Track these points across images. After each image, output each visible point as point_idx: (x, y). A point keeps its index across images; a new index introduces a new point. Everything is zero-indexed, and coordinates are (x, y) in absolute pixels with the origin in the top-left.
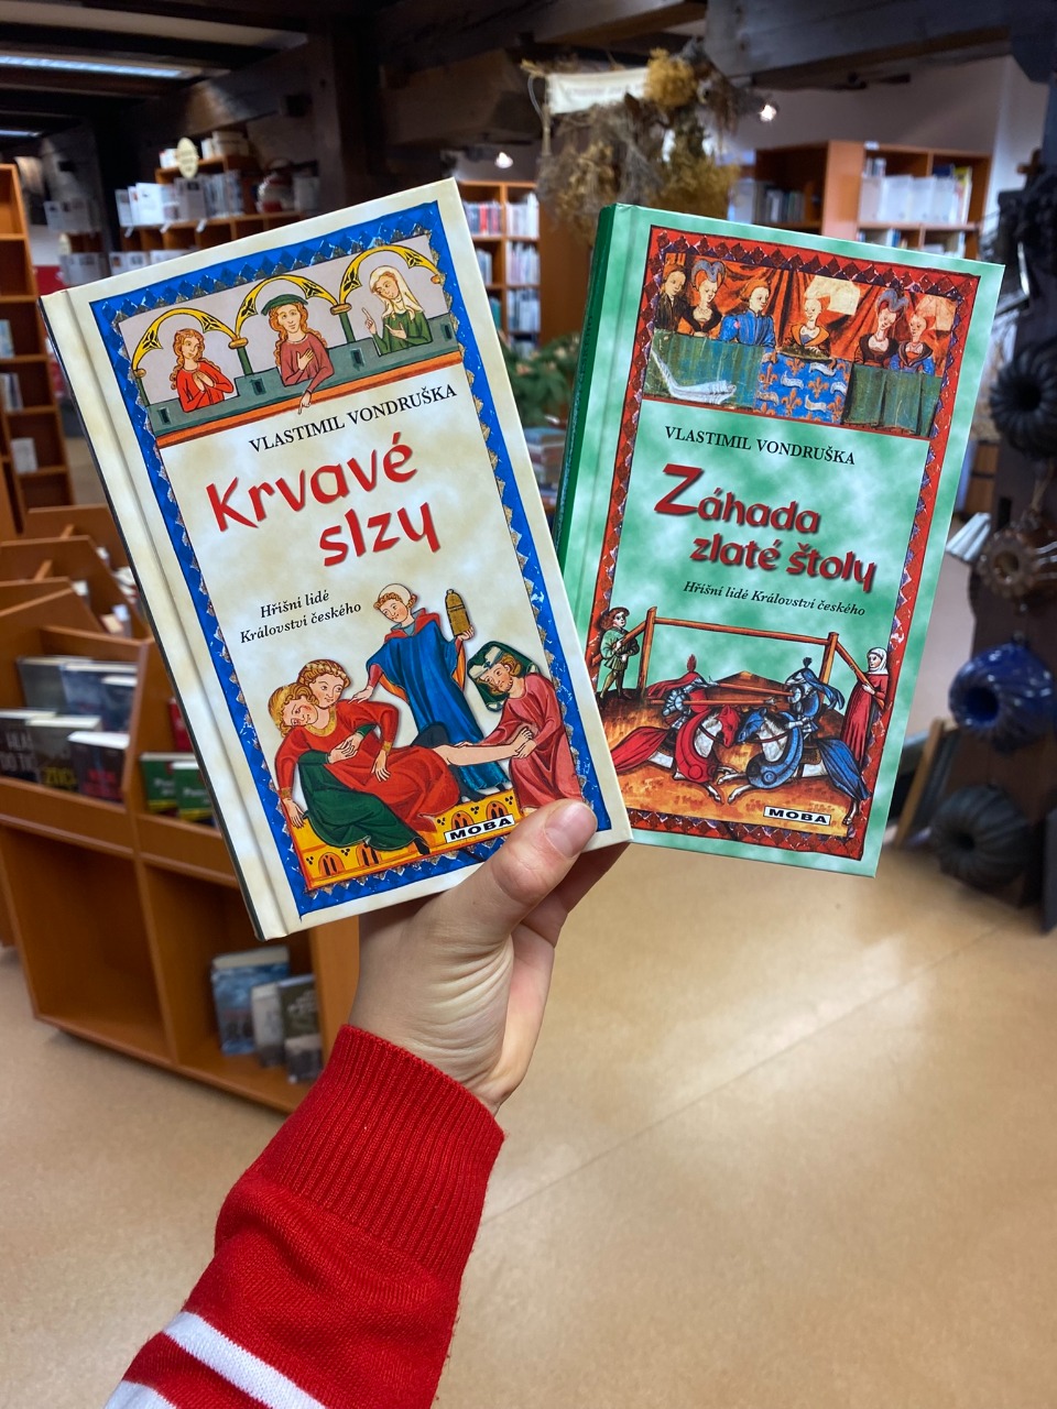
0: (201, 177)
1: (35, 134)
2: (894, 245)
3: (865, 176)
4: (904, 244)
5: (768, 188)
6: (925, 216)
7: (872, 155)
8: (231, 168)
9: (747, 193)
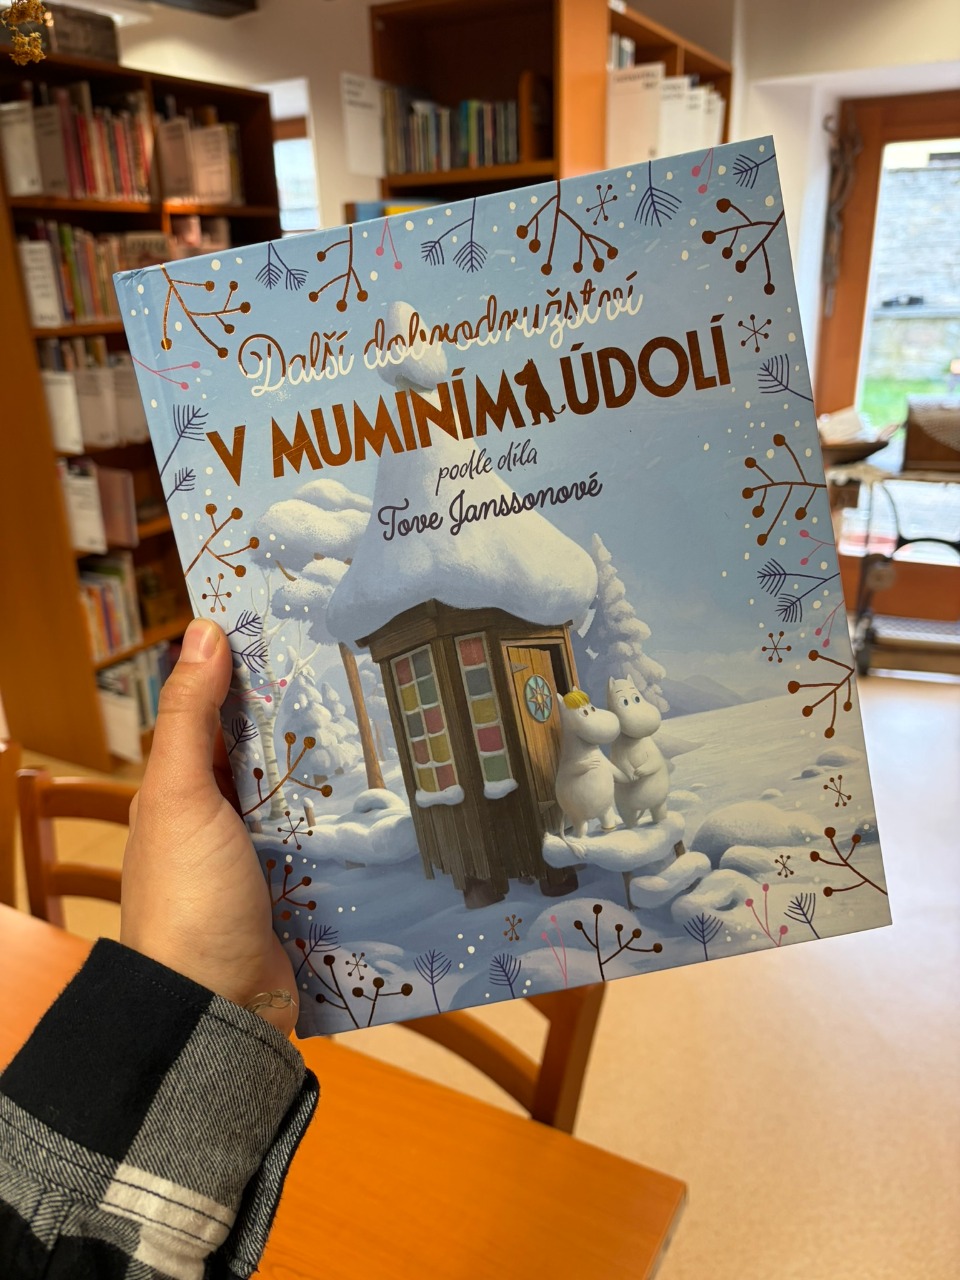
3: (611, 70)
7: (618, 25)
9: (365, 105)
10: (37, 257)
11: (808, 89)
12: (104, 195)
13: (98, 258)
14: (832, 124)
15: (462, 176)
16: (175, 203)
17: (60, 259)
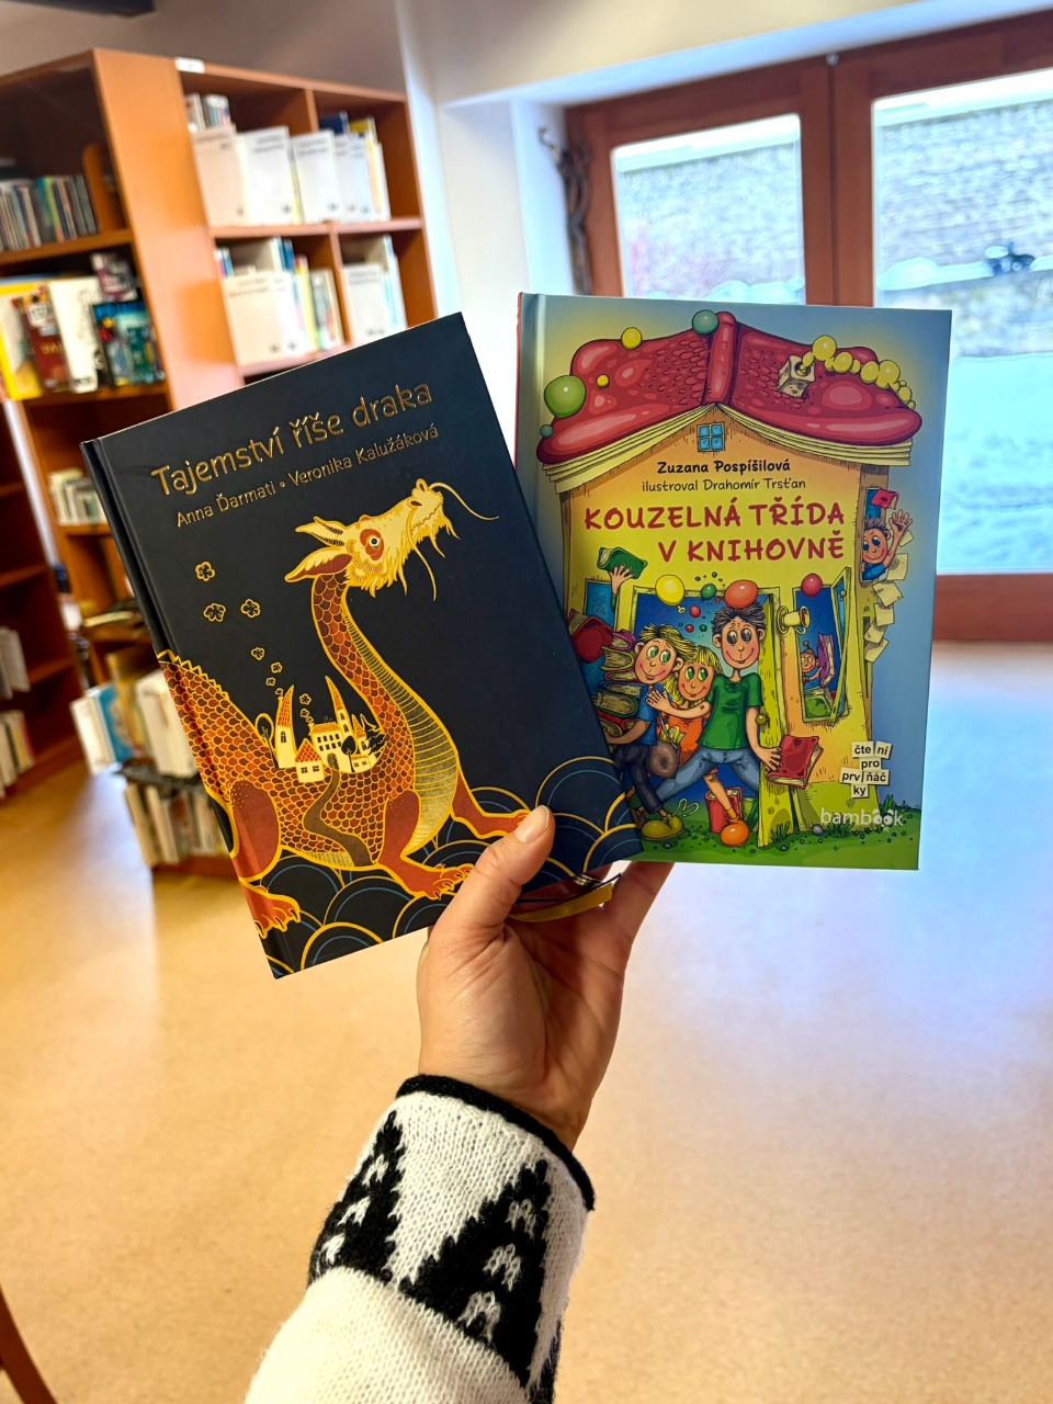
2: (287, 265)
3: (193, 128)
4: (303, 263)
6: (333, 207)
11: (505, 106)
14: (549, 137)
15: (53, 250)
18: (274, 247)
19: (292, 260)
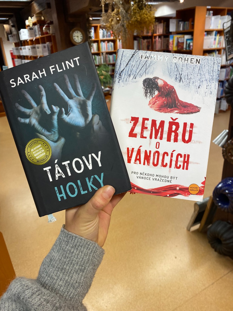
0: (33, 26)
1: (7, 19)
3: (206, 16)
5: (180, 21)
7: (208, 10)
8: (38, 24)
9: (174, 23)
10: (136, 42)
12: (145, 34)
13: (144, 42)
15: (184, 31)
16: (155, 35)
17: (139, 43)
18: (214, 33)
19: (217, 34)
